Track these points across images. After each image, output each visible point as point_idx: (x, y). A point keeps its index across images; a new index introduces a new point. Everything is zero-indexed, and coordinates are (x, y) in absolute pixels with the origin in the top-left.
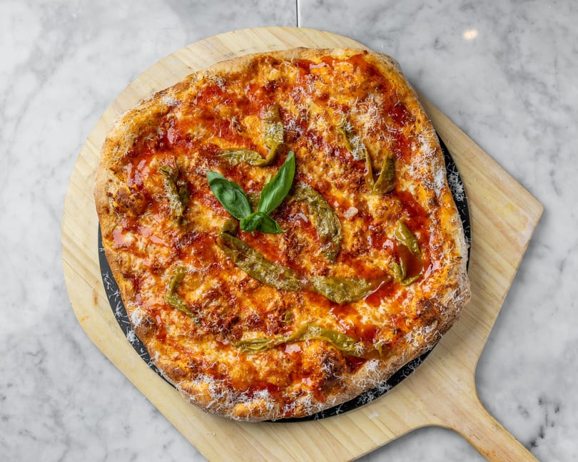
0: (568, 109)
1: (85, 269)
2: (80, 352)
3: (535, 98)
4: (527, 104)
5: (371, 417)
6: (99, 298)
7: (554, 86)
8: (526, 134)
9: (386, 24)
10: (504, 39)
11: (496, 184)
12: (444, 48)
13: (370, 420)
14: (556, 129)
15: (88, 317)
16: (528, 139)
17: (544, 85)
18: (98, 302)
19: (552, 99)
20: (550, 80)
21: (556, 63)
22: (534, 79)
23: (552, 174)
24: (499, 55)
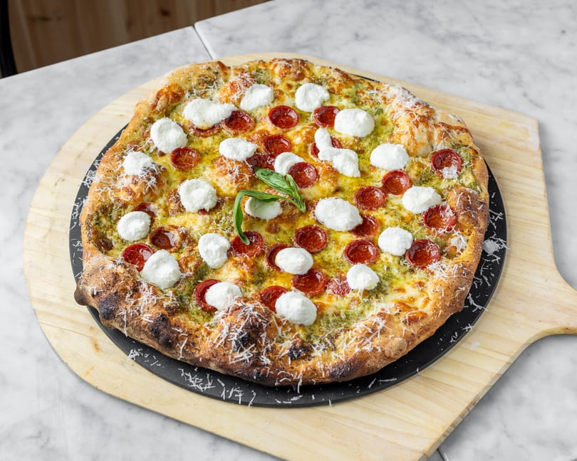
0: (508, 46)
1: (73, 322)
2: (94, 415)
3: (473, 48)
4: (469, 54)
5: (472, 348)
6: (100, 343)
7: (485, 35)
8: (481, 74)
9: (301, 36)
10: (418, 16)
11: (480, 113)
12: (366, 37)
13: (473, 352)
14: (507, 63)
15: (93, 368)
16: (486, 77)
17: (475, 36)
18: (100, 347)
19: (489, 44)
20: (479, 32)
21: (476, 20)
22: (463, 36)
23: (525, 95)
24: (420, 29)
